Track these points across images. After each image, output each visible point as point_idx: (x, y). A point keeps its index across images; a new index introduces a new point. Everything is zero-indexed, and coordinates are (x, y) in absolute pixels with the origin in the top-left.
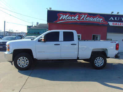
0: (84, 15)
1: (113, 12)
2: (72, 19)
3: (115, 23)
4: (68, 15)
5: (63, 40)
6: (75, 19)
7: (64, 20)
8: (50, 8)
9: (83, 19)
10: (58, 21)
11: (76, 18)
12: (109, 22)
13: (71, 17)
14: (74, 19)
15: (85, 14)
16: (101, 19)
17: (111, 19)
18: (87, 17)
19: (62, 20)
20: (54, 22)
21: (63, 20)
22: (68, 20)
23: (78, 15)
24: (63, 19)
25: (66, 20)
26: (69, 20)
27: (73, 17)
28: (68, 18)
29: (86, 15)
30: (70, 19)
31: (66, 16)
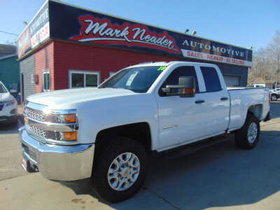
0: (139, 29)
1: (188, 31)
2: (114, 36)
3: (191, 52)
4: (106, 24)
5: (205, 90)
6: (121, 35)
9: (138, 37)
10: (81, 38)
11: (125, 33)
12: (182, 50)
13: (112, 31)
14: (120, 37)
15: (142, 26)
16: (171, 42)
17: (185, 44)
18: (145, 35)
19: (91, 34)
20: (72, 38)
21: (94, 36)
23: (127, 28)
27: (117, 32)
28: (106, 32)
29: (144, 31)
30: (112, 35)
31: (100, 25)
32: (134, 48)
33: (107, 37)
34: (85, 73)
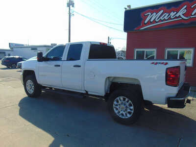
4: (161, 12)
5: (66, 59)
6: (177, 15)
7: (154, 21)
8: (129, 6)
11: (181, 13)
13: (167, 15)
14: (176, 17)
19: (149, 23)
20: (135, 29)
21: (151, 23)
22: (161, 21)
23: (185, 7)
24: (151, 21)
25: (157, 22)
26: (165, 20)
27: (172, 14)
31: (156, 14)
32: (191, 23)
33: (162, 21)
34: (145, 50)
